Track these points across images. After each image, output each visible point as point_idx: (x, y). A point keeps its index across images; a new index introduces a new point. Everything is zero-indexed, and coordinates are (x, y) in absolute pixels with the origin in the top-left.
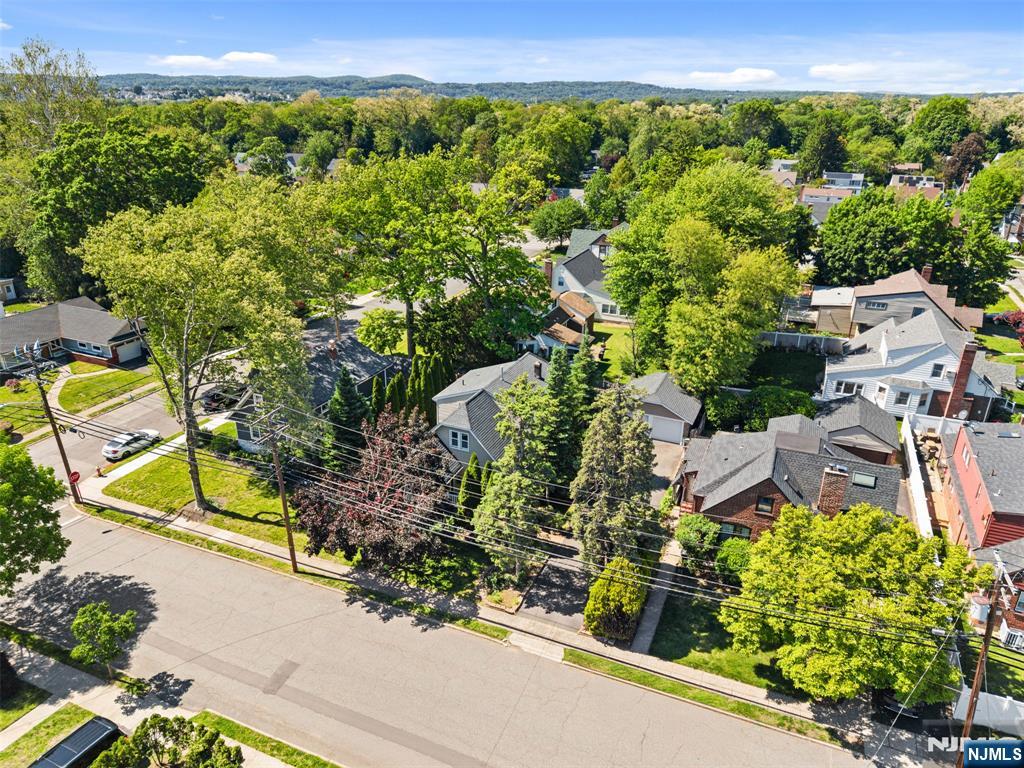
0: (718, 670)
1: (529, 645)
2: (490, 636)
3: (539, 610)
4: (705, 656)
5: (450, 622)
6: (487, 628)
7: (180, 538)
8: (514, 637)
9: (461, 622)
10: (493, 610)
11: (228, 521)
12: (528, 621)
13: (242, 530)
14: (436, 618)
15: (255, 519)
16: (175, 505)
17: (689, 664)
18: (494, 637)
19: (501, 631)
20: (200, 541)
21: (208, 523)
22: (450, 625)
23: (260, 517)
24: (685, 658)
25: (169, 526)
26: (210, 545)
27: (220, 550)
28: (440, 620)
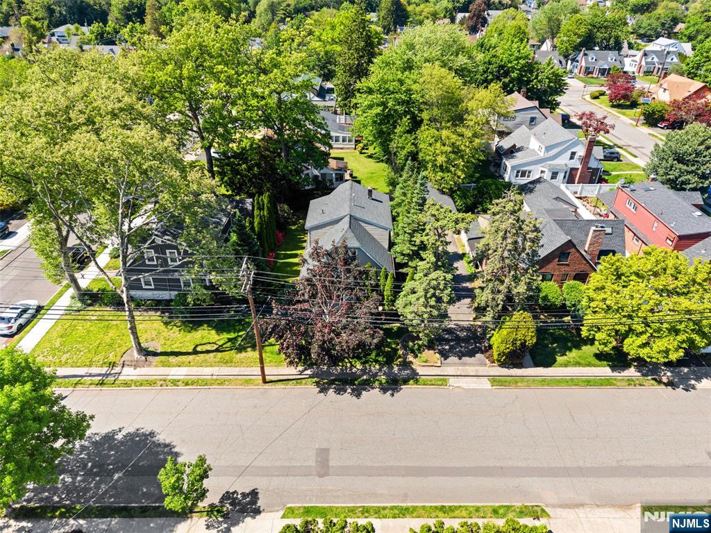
0: (578, 364)
1: (465, 383)
2: (437, 385)
3: (453, 359)
4: (565, 357)
5: (405, 384)
6: (431, 381)
7: (141, 385)
8: (452, 381)
9: (411, 382)
10: (426, 368)
11: (172, 359)
12: (452, 368)
13: (191, 364)
14: (393, 384)
15: (195, 352)
16: (112, 358)
17: (561, 365)
18: (440, 385)
19: (442, 380)
20: (162, 382)
21: (156, 366)
22: (405, 386)
23: (199, 349)
24: (557, 363)
25: (121, 378)
26: (175, 383)
27: (187, 384)
28: (396, 385)
